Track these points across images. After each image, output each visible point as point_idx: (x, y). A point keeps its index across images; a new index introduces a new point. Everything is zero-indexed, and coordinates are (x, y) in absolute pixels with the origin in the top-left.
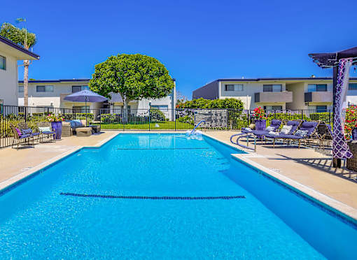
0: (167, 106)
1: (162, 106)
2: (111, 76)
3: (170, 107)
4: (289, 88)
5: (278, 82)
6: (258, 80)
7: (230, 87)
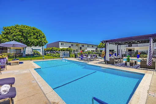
0: (40, 50)
1: (38, 50)
2: (19, 35)
3: (41, 50)
4: (77, 45)
5: (75, 44)
6: (70, 43)
7: (63, 44)
